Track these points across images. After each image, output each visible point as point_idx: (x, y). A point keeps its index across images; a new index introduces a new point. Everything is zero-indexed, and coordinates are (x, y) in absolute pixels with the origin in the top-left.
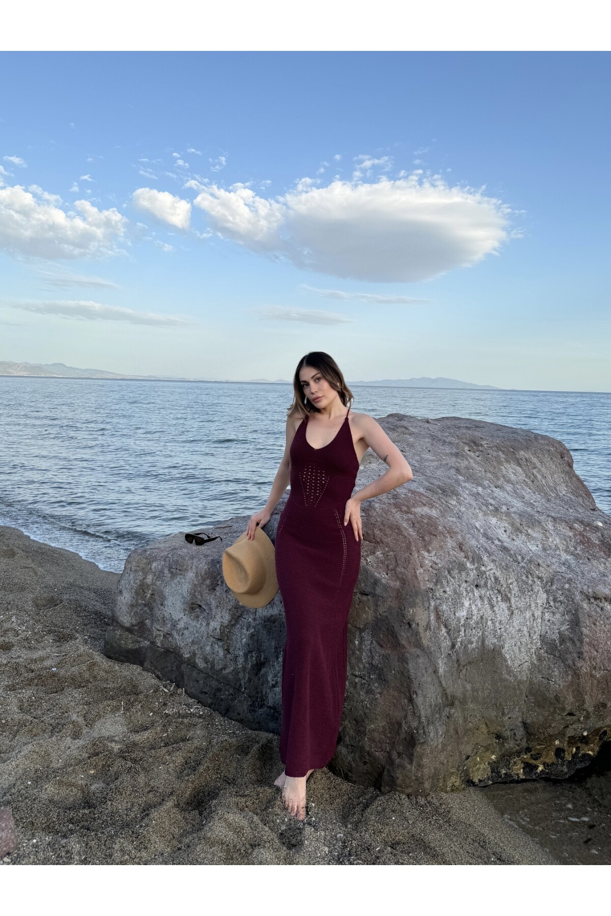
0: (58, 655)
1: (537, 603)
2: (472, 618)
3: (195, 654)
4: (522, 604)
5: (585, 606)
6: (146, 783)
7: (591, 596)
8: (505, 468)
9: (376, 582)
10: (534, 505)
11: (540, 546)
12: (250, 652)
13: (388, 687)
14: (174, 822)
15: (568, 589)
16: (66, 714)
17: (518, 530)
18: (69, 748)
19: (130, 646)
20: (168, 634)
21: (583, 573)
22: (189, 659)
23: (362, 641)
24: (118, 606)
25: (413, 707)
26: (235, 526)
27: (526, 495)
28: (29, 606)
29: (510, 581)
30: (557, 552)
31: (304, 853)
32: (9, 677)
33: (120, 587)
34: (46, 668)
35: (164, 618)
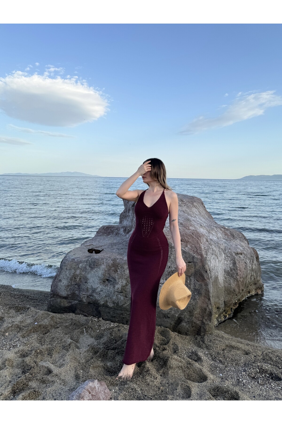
1: (223, 258)
2: (213, 266)
3: (107, 301)
4: (220, 259)
5: (236, 257)
7: (237, 253)
9: (193, 257)
15: (230, 252)
17: (209, 232)
19: (67, 305)
20: (90, 295)
21: (231, 246)
22: (103, 304)
23: (190, 280)
25: (210, 301)
29: (217, 251)
35: (87, 288)
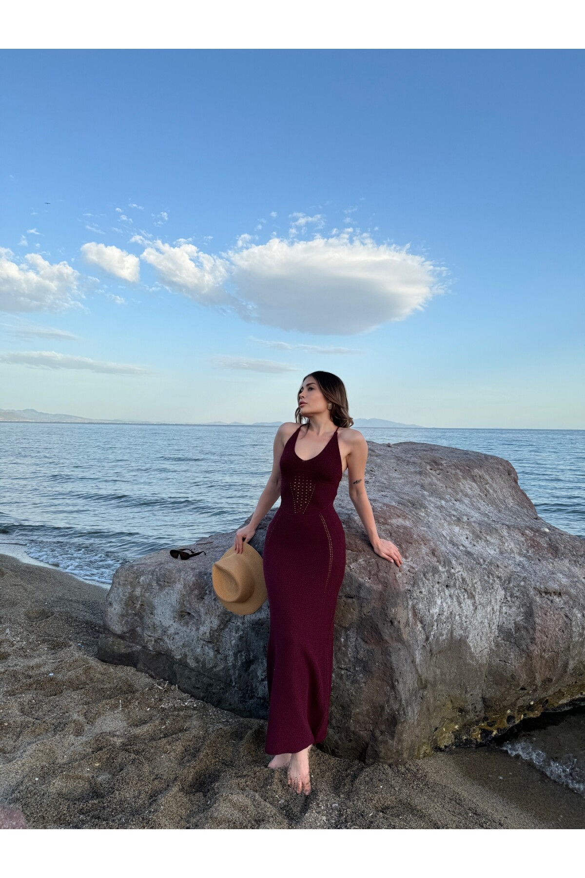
0: (54, 661)
1: (496, 599)
2: (443, 614)
3: (186, 656)
4: (484, 600)
5: (538, 599)
6: (150, 772)
7: (543, 591)
8: (463, 484)
9: (360, 587)
10: (489, 515)
11: (497, 550)
12: (240, 652)
13: (372, 677)
14: (181, 805)
15: (523, 586)
16: (67, 714)
17: (478, 537)
18: (73, 744)
19: (123, 651)
20: (159, 639)
21: (535, 572)
22: (180, 660)
23: (347, 638)
24: (109, 616)
25: (395, 693)
26: (216, 542)
27: (482, 507)
28: (22, 619)
29: (475, 581)
30: (512, 555)
31: (305, 824)
32: (8, 684)
33: (110, 600)
34: (43, 674)
35: (154, 625)
